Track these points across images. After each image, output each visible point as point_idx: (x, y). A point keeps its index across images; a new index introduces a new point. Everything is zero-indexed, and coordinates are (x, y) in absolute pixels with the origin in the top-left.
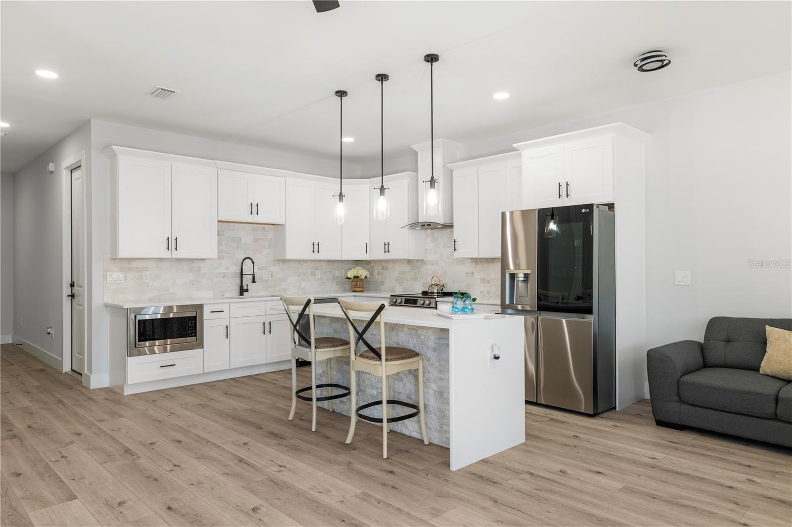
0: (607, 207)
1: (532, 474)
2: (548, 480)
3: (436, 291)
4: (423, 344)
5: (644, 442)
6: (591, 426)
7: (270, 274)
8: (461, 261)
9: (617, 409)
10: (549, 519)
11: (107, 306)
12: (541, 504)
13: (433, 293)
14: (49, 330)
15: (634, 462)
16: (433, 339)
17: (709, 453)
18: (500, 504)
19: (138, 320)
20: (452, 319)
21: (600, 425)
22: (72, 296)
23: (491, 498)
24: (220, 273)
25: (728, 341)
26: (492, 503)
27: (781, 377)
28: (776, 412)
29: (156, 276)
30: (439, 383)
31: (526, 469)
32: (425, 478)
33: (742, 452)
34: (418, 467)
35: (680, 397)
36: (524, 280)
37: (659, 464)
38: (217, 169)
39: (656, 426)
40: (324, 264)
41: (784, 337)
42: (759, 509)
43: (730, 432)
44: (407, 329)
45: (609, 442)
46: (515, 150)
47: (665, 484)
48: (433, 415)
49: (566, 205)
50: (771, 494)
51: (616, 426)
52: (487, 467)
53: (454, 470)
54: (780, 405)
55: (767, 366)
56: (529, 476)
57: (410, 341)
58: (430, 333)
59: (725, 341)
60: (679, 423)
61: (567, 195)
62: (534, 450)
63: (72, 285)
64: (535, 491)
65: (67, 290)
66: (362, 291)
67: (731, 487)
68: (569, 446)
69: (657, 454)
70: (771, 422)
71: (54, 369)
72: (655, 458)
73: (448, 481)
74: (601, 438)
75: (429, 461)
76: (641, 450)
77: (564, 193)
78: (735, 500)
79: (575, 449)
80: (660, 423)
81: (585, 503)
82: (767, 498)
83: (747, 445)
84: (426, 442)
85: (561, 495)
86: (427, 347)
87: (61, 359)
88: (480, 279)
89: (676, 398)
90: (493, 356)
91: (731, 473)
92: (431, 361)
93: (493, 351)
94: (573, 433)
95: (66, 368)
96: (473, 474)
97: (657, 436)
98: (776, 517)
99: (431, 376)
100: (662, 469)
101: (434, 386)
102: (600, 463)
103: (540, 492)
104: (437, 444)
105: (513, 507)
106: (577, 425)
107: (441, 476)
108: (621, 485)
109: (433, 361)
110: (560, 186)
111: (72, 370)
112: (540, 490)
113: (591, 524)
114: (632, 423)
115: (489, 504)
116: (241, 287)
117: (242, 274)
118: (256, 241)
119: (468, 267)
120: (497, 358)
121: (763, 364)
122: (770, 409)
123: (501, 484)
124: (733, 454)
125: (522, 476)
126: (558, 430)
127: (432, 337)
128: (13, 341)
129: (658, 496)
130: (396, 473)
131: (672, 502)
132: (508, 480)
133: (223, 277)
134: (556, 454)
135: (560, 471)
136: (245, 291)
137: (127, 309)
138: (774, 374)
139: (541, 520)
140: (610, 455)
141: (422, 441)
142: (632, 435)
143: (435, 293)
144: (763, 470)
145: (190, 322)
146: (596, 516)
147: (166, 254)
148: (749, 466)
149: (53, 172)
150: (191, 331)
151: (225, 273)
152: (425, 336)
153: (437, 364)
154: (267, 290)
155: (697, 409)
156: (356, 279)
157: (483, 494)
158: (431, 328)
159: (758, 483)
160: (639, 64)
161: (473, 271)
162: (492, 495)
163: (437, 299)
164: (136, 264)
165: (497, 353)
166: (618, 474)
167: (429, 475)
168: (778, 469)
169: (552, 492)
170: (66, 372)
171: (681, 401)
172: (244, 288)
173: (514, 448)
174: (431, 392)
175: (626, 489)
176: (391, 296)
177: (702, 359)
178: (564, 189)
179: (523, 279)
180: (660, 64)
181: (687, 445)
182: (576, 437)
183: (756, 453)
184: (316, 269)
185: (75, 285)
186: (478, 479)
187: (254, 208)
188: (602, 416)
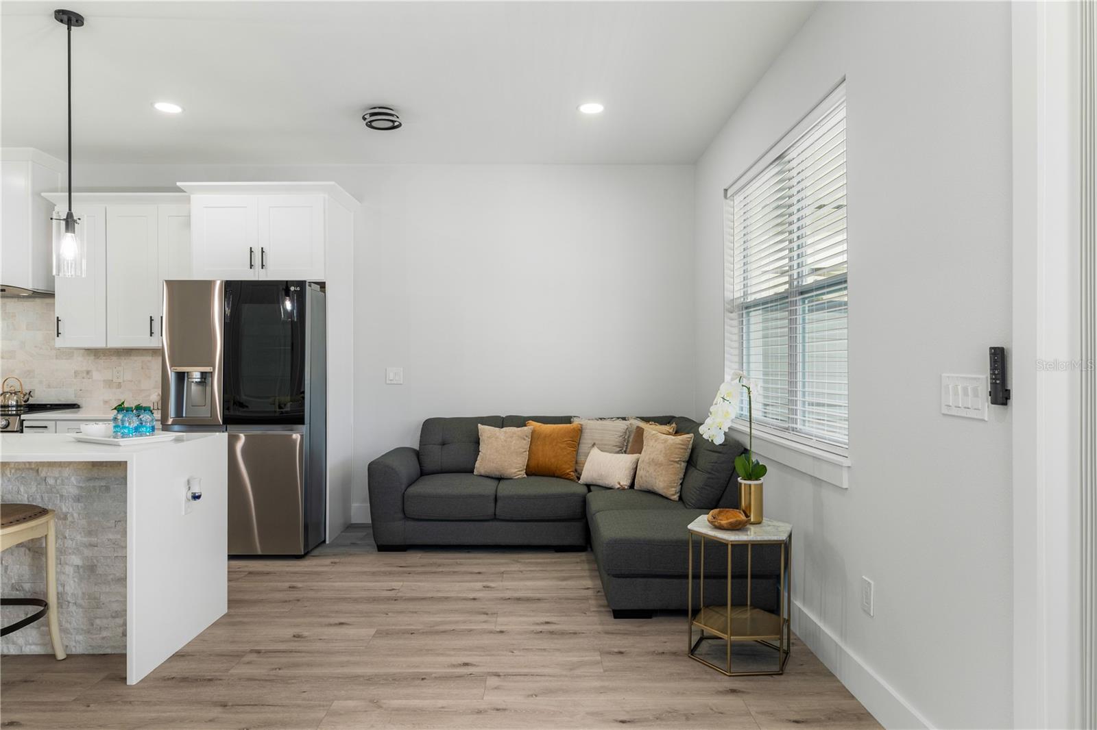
0: (319, 286)
1: (258, 652)
2: (284, 652)
3: (14, 403)
4: (52, 492)
5: (374, 574)
6: (306, 569)
8: (68, 353)
9: (327, 542)
10: (308, 700)
12: (289, 686)
15: (375, 600)
16: (75, 482)
17: (440, 569)
18: (232, 706)
20: (119, 446)
21: (315, 565)
23: (216, 702)
25: (443, 444)
26: (220, 709)
27: (493, 476)
28: (495, 513)
30: (87, 552)
31: (248, 648)
32: (87, 711)
33: (468, 560)
34: (63, 699)
35: (405, 514)
36: (200, 382)
37: (400, 594)
39: (377, 552)
41: (495, 434)
42: (505, 612)
43: (454, 542)
44: (13, 471)
45: (336, 584)
46: (180, 190)
47: (415, 615)
48: (72, 608)
49: (260, 279)
50: (508, 594)
51: (335, 563)
52: (187, 662)
53: (135, 683)
54: (499, 504)
55: (481, 466)
56: (255, 655)
57: (22, 489)
58: (66, 472)
59: (440, 445)
60: (403, 544)
61: (263, 266)
62: (246, 620)
64: (274, 672)
67: (474, 599)
68: (290, 601)
69: (393, 584)
70: (491, 523)
72: (393, 589)
73: (130, 702)
74: (324, 581)
75: (81, 684)
76: (374, 584)
77: (258, 261)
78: (484, 610)
79: (299, 603)
80: (383, 548)
81: (342, 665)
82: (505, 599)
83: (469, 552)
84: (61, 655)
85: (309, 665)
86: (62, 496)
88: (104, 381)
89: (401, 515)
90: (190, 495)
91: (468, 584)
92: (70, 519)
93: (189, 488)
94: (287, 584)
96: (168, 679)
97: (385, 564)
98: (521, 616)
99: (69, 543)
100: (405, 599)
101: (76, 560)
102: (337, 612)
103: (280, 671)
104: (83, 653)
105: (252, 703)
106: (287, 573)
107: (115, 700)
108: (372, 631)
109: (74, 518)
110: (251, 252)
112: (280, 669)
113: (361, 687)
114: (351, 555)
115: (216, 712)
119: (80, 363)
120: (196, 497)
121: (477, 465)
122: (490, 511)
123: (220, 680)
124: (461, 564)
125: (246, 659)
126: (266, 584)
127: (73, 479)
129: (414, 630)
130: (22, 723)
131: (432, 632)
132: (229, 670)
134: (277, 617)
135: (294, 636)
138: (487, 474)
139: (299, 706)
140: (344, 599)
141: (52, 656)
142: (358, 569)
143: (14, 407)
144: (493, 574)
146: (363, 676)
148: (479, 573)
152: (56, 479)
153: (84, 522)
155: (421, 523)
157: (199, 703)
158: (70, 463)
159: (493, 588)
160: (369, 119)
161: (89, 369)
162: (215, 699)
163: (23, 417)
165: (196, 490)
166: (363, 619)
167: (91, 705)
168: (503, 569)
169: (296, 665)
171: (406, 517)
173: (215, 624)
174: (69, 570)
175: (381, 634)
177: (418, 466)
178: (257, 256)
179: (199, 380)
180: (390, 124)
181: (417, 566)
182: (293, 587)
183: (480, 559)
186: (182, 684)
188: (312, 554)
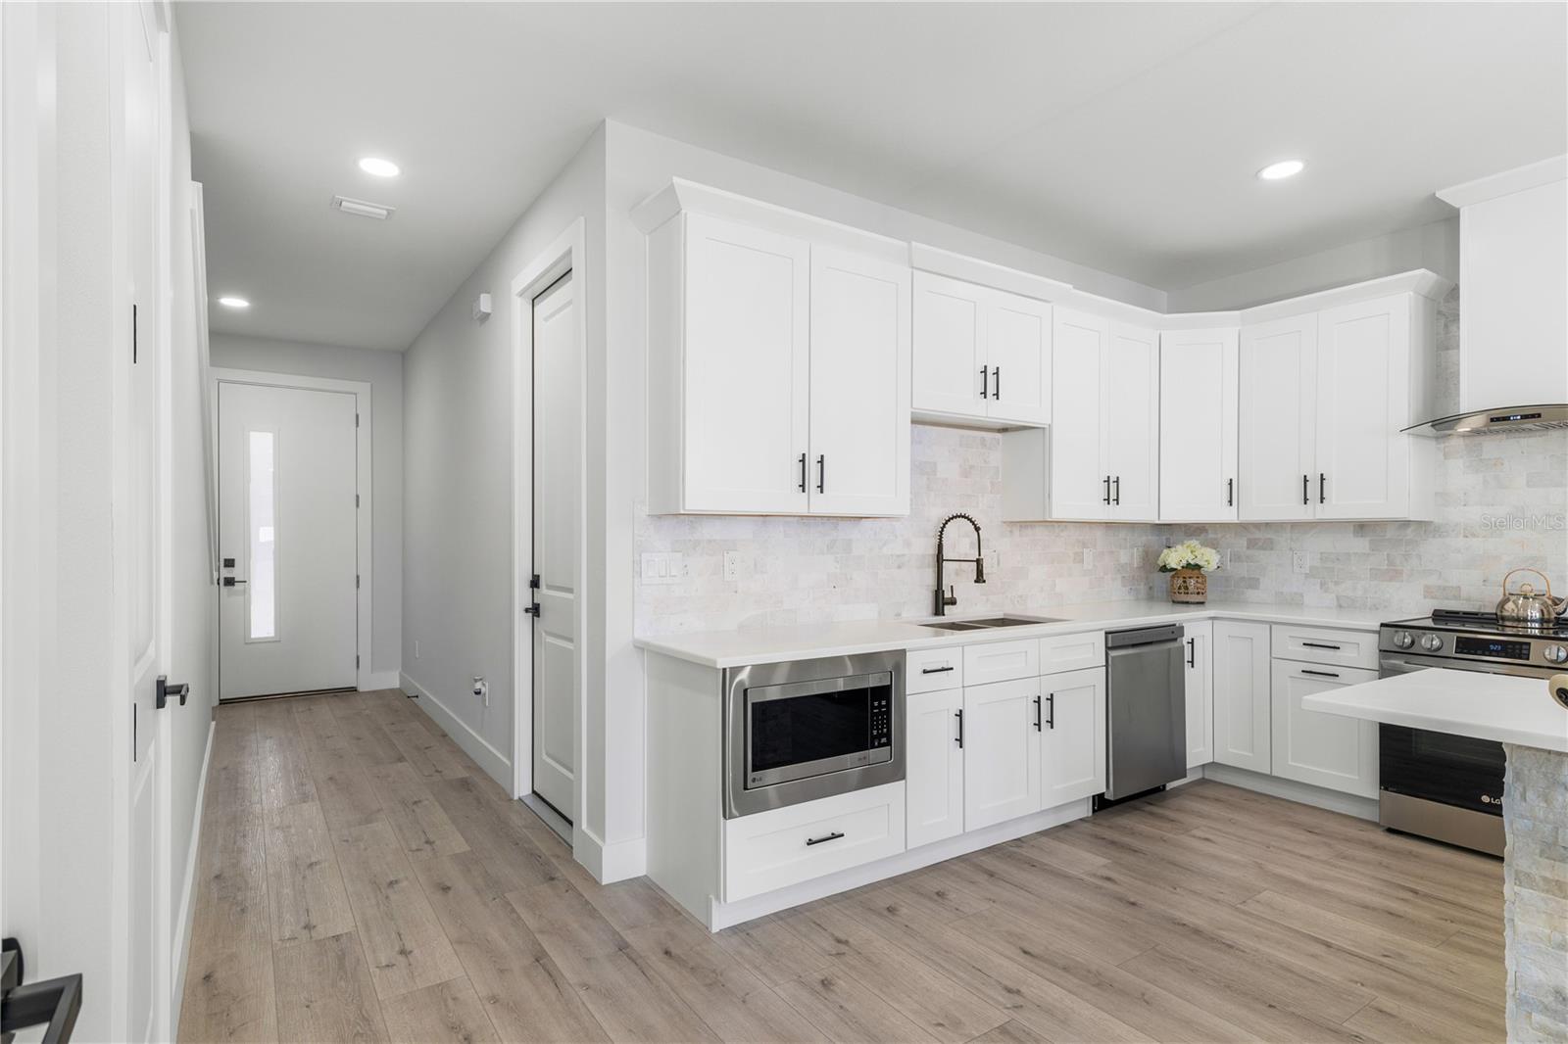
3: (1537, 615)
7: (996, 559)
11: (642, 648)
13: (1525, 620)
14: (478, 686)
19: (753, 704)
22: (535, 610)
24: (892, 555)
29: (755, 565)
38: (911, 270)
40: (1099, 533)
63: (535, 583)
65: (522, 597)
66: (1203, 603)
71: (491, 780)
87: (507, 762)
95: (522, 788)
111: (534, 792)
116: (938, 592)
117: (940, 559)
118: (966, 473)
128: (401, 684)
133: (899, 567)
136: (948, 604)
137: (724, 670)
143: (1532, 621)
145: (876, 704)
147: (798, 504)
149: (487, 315)
150: (878, 729)
151: (903, 555)
154: (988, 600)
156: (1189, 573)
164: (709, 531)
170: (520, 799)
172: (946, 596)
176: (1382, 625)
184: (1084, 545)
185: (543, 582)
187: (990, 382)
